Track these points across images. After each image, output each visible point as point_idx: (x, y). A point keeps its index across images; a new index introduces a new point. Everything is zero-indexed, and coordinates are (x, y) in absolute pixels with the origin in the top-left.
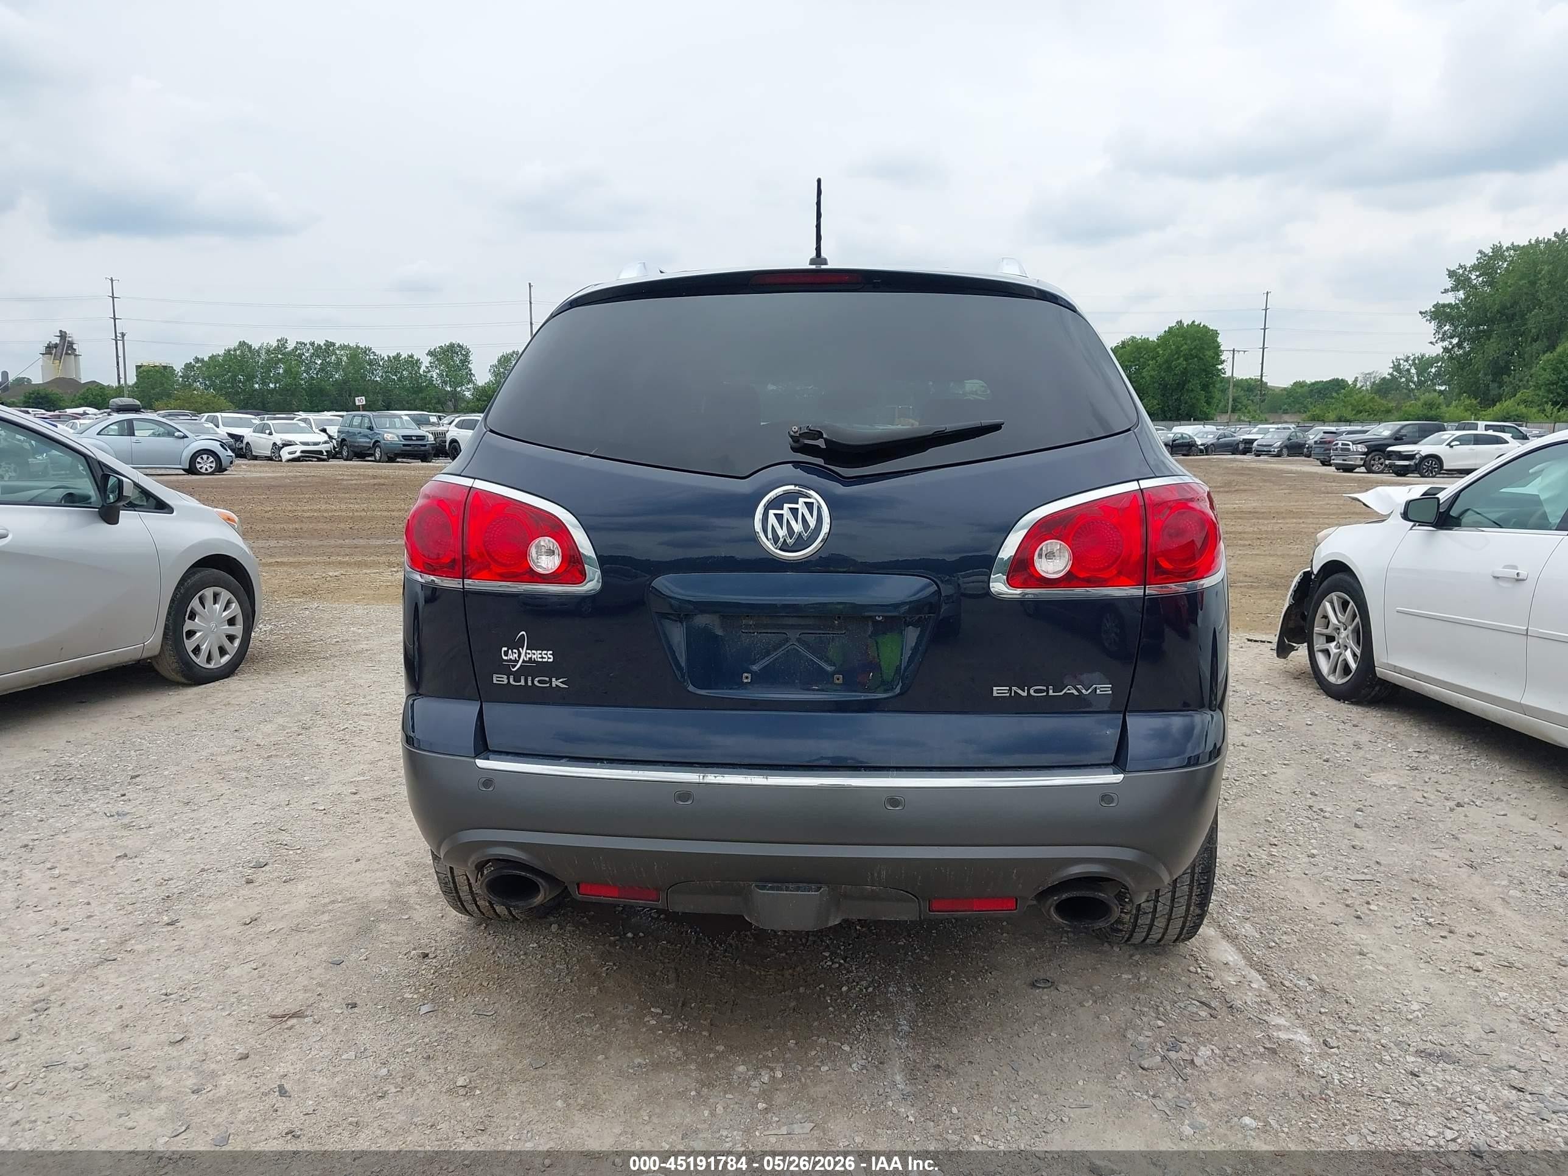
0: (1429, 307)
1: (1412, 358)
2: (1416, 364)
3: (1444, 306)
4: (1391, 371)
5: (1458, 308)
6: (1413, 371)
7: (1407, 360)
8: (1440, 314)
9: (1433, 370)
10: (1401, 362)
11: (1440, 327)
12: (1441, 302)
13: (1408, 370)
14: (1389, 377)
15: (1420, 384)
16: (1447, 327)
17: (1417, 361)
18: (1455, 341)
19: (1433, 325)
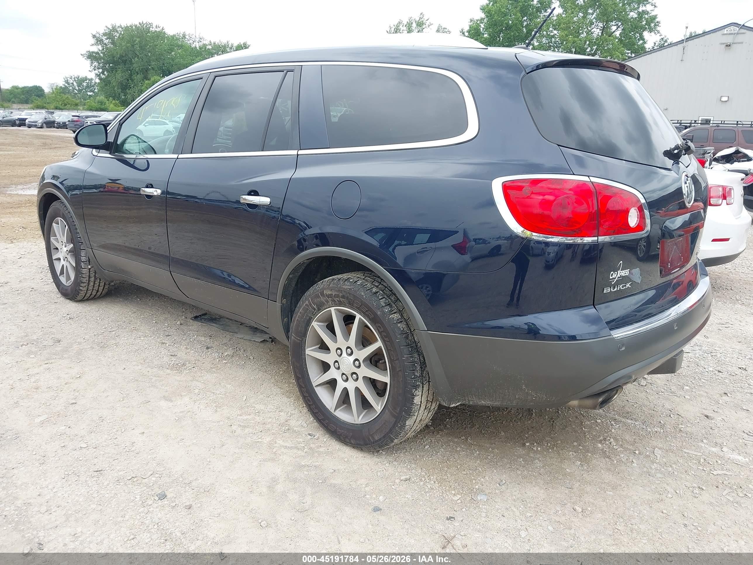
0: (84, 52)
1: (73, 77)
2: (75, 80)
3: (93, 52)
4: (64, 83)
5: (99, 54)
6: (75, 84)
7: (71, 78)
8: (92, 56)
9: (85, 84)
10: (69, 79)
11: (92, 63)
12: (91, 51)
13: (72, 83)
14: (63, 86)
15: (79, 91)
16: (95, 63)
17: (76, 79)
18: (101, 70)
19: (88, 62)
